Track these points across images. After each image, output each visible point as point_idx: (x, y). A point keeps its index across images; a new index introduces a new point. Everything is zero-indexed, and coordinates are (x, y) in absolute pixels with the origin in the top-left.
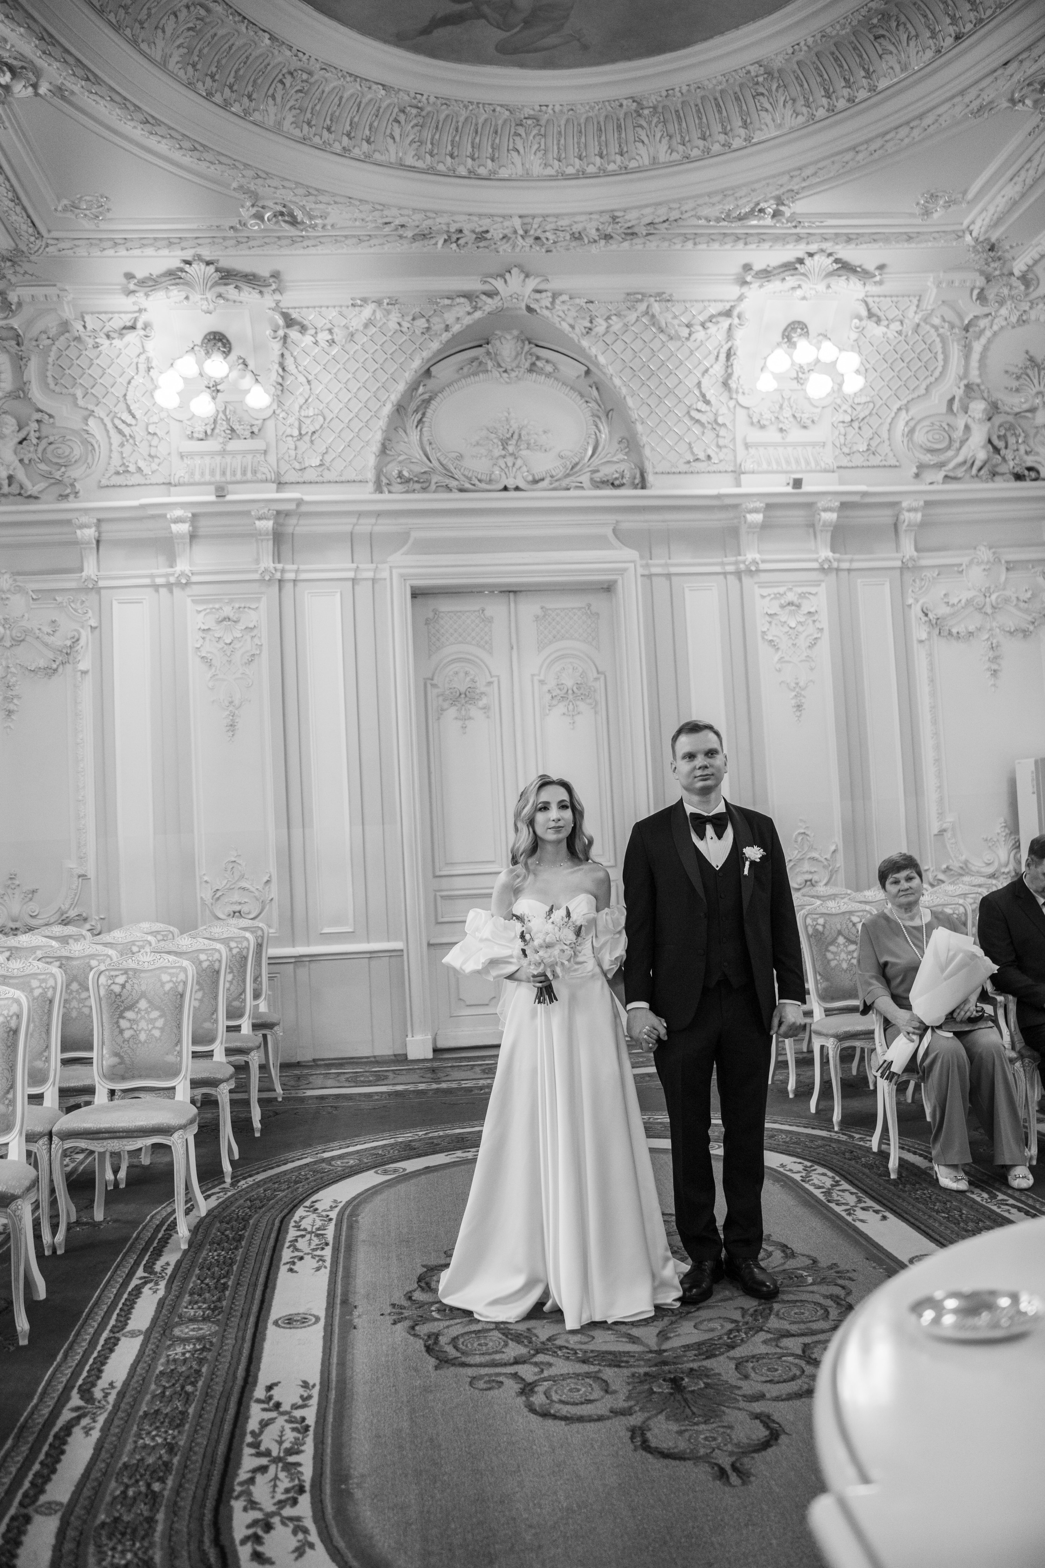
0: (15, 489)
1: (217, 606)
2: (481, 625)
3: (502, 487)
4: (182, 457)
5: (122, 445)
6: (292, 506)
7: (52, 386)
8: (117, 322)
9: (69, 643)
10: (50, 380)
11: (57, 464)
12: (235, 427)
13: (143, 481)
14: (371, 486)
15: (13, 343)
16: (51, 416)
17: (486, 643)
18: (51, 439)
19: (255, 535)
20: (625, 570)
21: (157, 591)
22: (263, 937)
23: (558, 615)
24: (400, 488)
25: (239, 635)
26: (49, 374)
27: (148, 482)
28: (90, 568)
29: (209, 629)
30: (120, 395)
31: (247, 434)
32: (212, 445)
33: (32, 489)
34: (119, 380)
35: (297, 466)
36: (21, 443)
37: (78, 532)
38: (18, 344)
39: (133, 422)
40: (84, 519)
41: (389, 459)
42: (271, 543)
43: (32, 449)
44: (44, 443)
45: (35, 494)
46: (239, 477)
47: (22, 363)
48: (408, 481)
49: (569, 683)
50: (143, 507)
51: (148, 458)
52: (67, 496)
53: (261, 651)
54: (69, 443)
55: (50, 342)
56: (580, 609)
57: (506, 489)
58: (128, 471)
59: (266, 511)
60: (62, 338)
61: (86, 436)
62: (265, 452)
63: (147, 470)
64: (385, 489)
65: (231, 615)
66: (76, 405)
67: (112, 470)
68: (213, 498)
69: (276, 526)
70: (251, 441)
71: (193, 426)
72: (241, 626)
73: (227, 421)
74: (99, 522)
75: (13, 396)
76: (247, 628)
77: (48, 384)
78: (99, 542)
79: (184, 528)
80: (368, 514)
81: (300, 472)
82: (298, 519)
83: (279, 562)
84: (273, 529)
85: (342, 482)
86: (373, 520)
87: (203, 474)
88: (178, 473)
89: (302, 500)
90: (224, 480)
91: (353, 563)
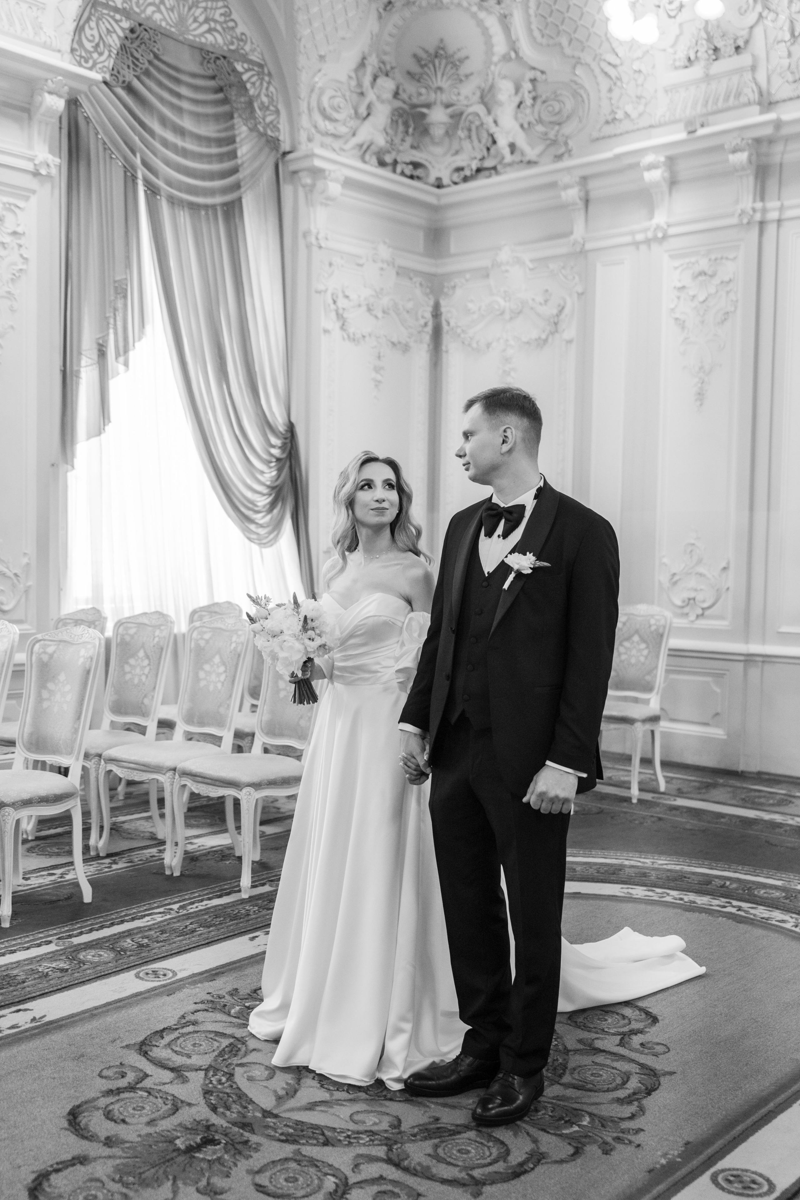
1: (693, 260)
4: (666, 91)
5: (610, 90)
6: (768, 131)
7: (539, 38)
9: (555, 311)
10: (537, 33)
11: (551, 122)
12: (718, 45)
13: (631, 127)
15: (492, 3)
16: (543, 72)
18: (544, 97)
19: (734, 171)
21: (638, 248)
25: (713, 291)
26: (534, 27)
27: (636, 126)
28: (579, 231)
29: (683, 287)
30: (602, 34)
31: (731, 50)
32: (697, 71)
33: (531, 153)
35: (789, 78)
36: (519, 106)
37: (563, 194)
38: (499, 3)
39: (616, 61)
40: (566, 179)
42: (752, 178)
43: (528, 111)
44: (539, 101)
45: (534, 158)
46: (720, 105)
47: (507, 21)
50: (618, 157)
51: (635, 100)
52: (562, 154)
53: (736, 308)
54: (559, 98)
58: (615, 119)
59: (739, 141)
61: (575, 87)
62: (753, 69)
63: (634, 115)
65: (707, 269)
66: (564, 54)
67: (601, 120)
68: (683, 135)
69: (754, 158)
70: (736, 58)
71: (675, 53)
72: (716, 281)
73: (709, 39)
74: (584, 179)
75: (506, 58)
76: (722, 282)
77: (534, 39)
78: (587, 202)
79: (658, 175)
81: (794, 86)
82: (785, 145)
83: (761, 200)
84: (751, 162)
87: (684, 108)
88: (660, 113)
89: (779, 120)
90: (704, 111)
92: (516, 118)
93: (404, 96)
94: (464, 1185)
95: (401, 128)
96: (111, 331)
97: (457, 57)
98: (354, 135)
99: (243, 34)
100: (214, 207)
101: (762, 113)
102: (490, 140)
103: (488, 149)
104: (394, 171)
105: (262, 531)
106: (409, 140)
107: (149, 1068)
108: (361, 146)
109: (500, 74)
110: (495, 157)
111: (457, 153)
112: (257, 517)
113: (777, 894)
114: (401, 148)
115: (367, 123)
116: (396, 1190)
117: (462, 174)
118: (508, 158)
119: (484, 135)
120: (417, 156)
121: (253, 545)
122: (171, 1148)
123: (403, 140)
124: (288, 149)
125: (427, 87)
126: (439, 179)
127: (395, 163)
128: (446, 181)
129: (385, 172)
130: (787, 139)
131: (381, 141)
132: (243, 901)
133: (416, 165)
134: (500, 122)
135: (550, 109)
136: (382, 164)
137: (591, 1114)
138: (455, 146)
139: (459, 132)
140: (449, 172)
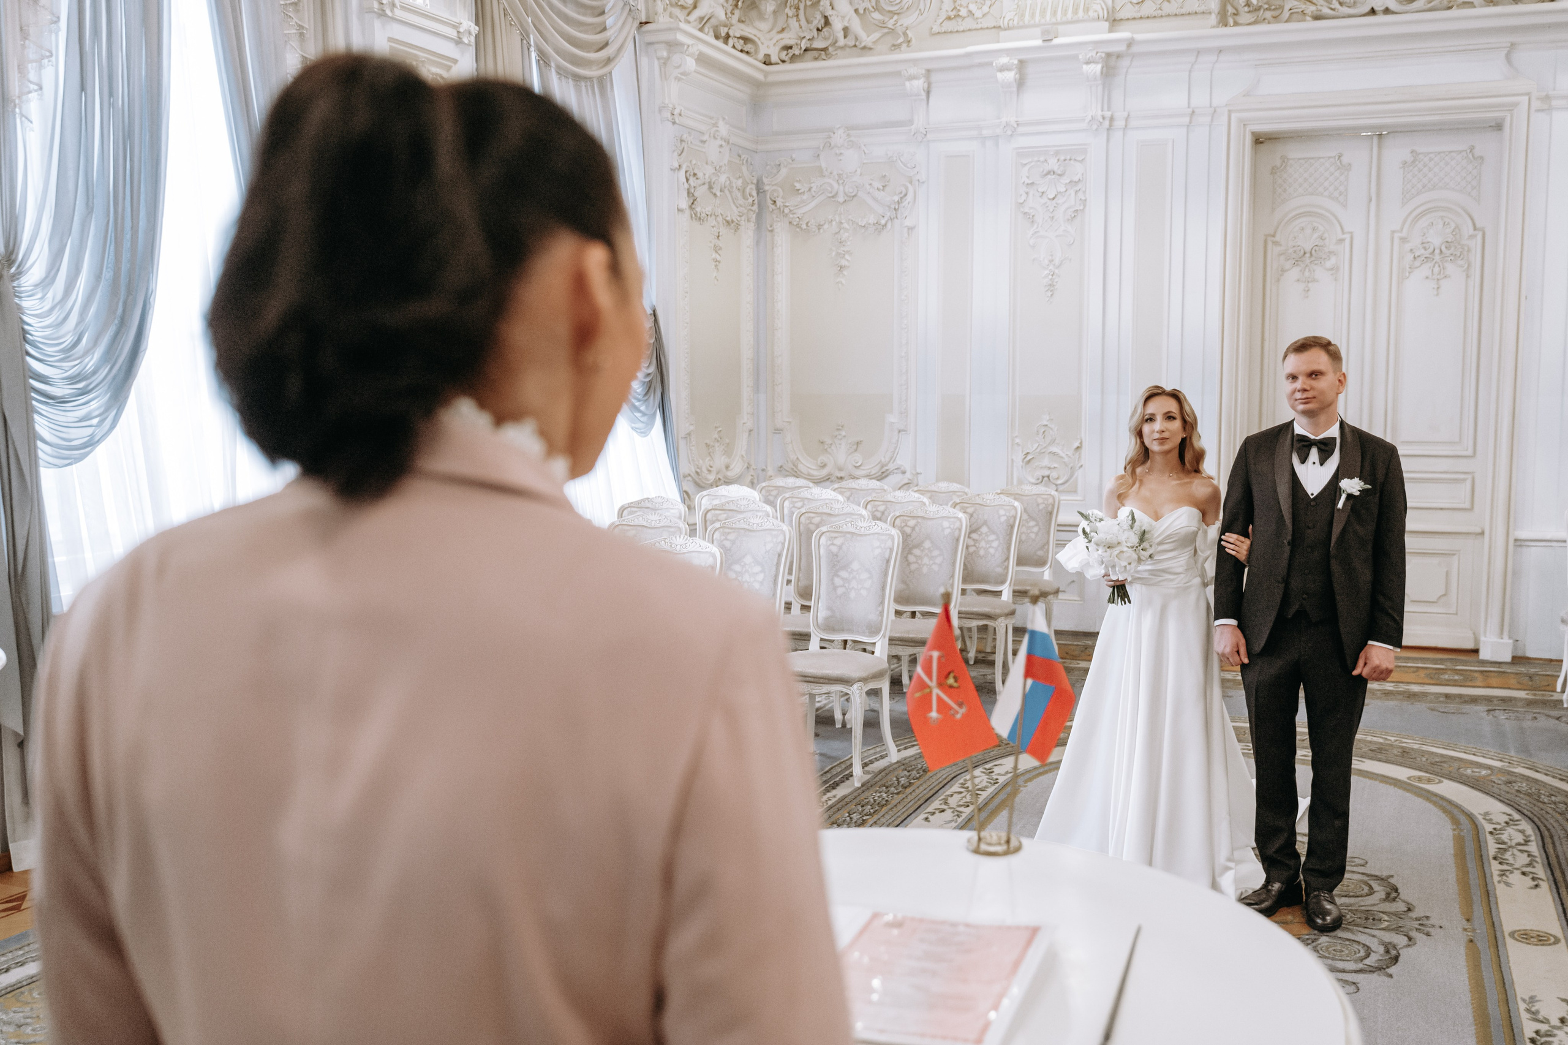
1: (1043, 159)
2: (1337, 174)
3: (1367, 9)
6: (1122, 48)
9: (896, 198)
11: (889, 11)
13: (974, 26)
14: (1213, 19)
17: (1341, 194)
19: (1084, 81)
20: (1516, 105)
21: (984, 143)
22: (1053, 506)
23: (1431, 160)
24: (1250, 18)
25: (1063, 189)
27: (979, 26)
28: (918, 120)
29: (1033, 184)
33: (867, 39)
35: (1135, 1)
37: (907, 84)
40: (913, 71)
42: (1100, 88)
45: (870, 45)
46: (1070, 16)
48: (1258, 9)
49: (1436, 241)
50: (968, 55)
52: (900, 45)
53: (1085, 206)
56: (1461, 152)
57: (1373, 12)
58: (958, 16)
59: (1094, 54)
63: (978, 14)
64: (1231, 21)
65: (1055, 169)
67: (943, 16)
68: (1038, 42)
69: (1105, 70)
72: (1066, 180)
74: (929, 73)
76: (1071, 182)
78: (928, 93)
79: (1010, 76)
80: (1208, 51)
81: (1137, 7)
82: (1132, 60)
83: (1109, 109)
84: (1102, 73)
85: (1182, 15)
86: (1214, 58)
87: (1033, 15)
88: (1009, 16)
89: (1133, 39)
90: (1054, 20)
91: (1189, 107)
92: (852, 3)
98: (695, 7)
100: (590, 79)
101: (1111, 31)
102: (823, 21)
103: (818, 30)
104: (728, 44)
105: (643, 419)
106: (737, 12)
108: (701, 19)
110: (825, 39)
111: (783, 30)
114: (732, 21)
117: (791, 52)
119: (819, 16)
120: (748, 31)
123: (734, 13)
124: (644, 20)
126: (767, 56)
127: (728, 36)
128: (774, 58)
129: (719, 44)
130: (1135, 56)
131: (721, 15)
133: (746, 40)
134: (836, 5)
136: (718, 36)
138: (781, 24)
139: (787, 10)
140: (777, 49)
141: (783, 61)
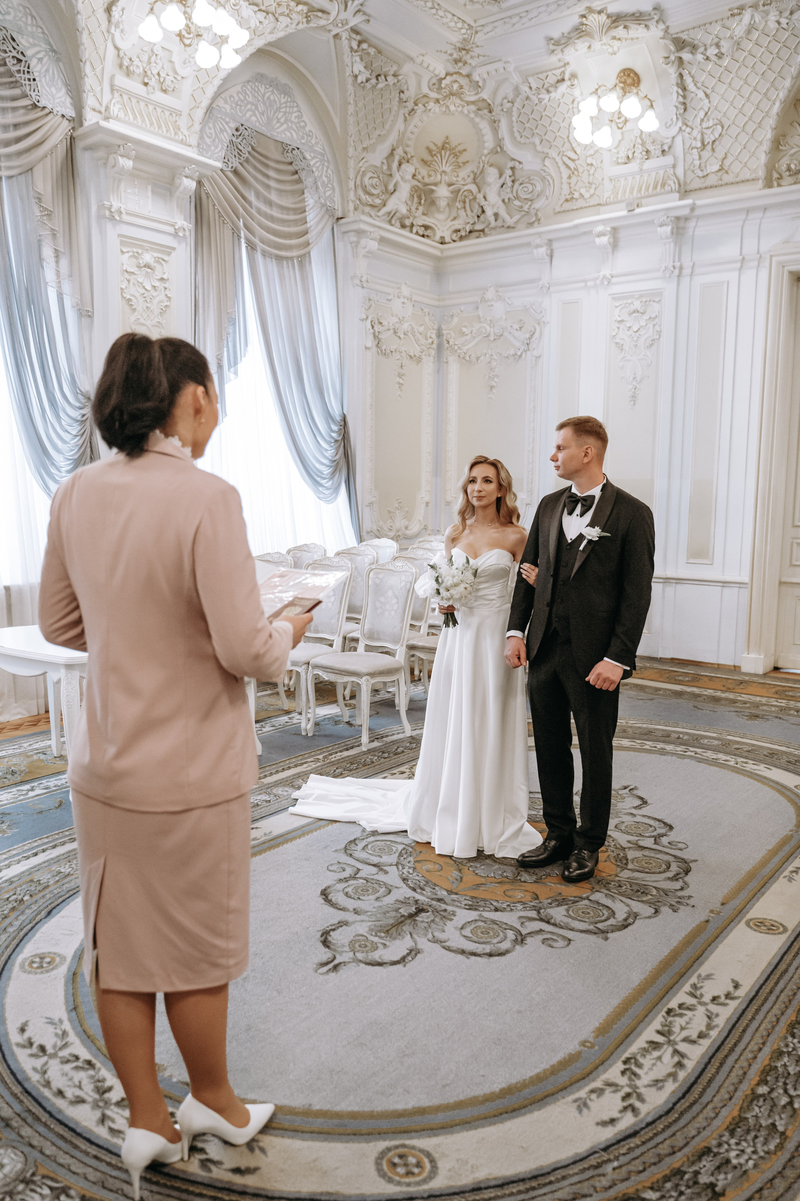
0: (500, 223)
1: (629, 301)
4: (611, 180)
6: (686, 212)
7: (518, 138)
8: (552, 79)
9: (528, 336)
10: (517, 135)
11: (525, 199)
12: (649, 149)
13: (584, 205)
14: (760, 183)
15: (486, 111)
16: (520, 163)
18: (520, 181)
19: (660, 239)
21: (589, 292)
24: (791, 180)
25: (643, 324)
26: (515, 130)
27: (588, 205)
28: (546, 278)
29: (622, 321)
30: (565, 137)
31: (659, 152)
32: (633, 167)
33: (510, 221)
34: (562, 125)
35: (701, 174)
36: (502, 187)
37: (535, 251)
38: (490, 112)
39: (575, 157)
40: (538, 241)
41: (782, 154)
42: (672, 245)
43: (509, 190)
44: (517, 184)
45: (512, 225)
46: (651, 191)
47: (496, 125)
48: (797, 172)
50: (576, 226)
51: (587, 185)
52: (533, 222)
53: (660, 336)
54: (532, 182)
55: (510, 105)
58: (573, 198)
59: (665, 218)
60: (518, 100)
61: (544, 174)
62: (674, 166)
63: (587, 195)
64: (775, 184)
65: (639, 309)
66: (536, 151)
67: (563, 198)
68: (624, 213)
69: (675, 230)
70: (662, 158)
71: (618, 153)
72: (646, 317)
73: (643, 144)
74: (550, 242)
75: (494, 152)
76: (650, 318)
77: (515, 138)
78: (551, 257)
79: (604, 240)
80: (755, 209)
81: (703, 180)
82: (697, 222)
83: (679, 260)
84: (672, 233)
85: (737, 183)
86: (761, 215)
87: (624, 193)
88: (606, 195)
89: (694, 204)
90: (639, 195)
91: (741, 254)
92: (499, 195)
93: (419, 177)
94: (595, 933)
95: (416, 200)
96: (225, 349)
97: (457, 149)
98: (384, 205)
99: (310, 131)
101: (681, 199)
102: (480, 210)
103: (478, 217)
104: (411, 231)
105: (327, 492)
106: (421, 208)
107: (359, 865)
108: (389, 213)
109: (488, 162)
110: (484, 223)
111: (455, 218)
112: (323, 482)
113: (716, 742)
114: (416, 215)
115: (394, 196)
116: (555, 937)
117: (459, 234)
118: (493, 224)
119: (477, 207)
120: (428, 221)
121: (321, 502)
122: (399, 915)
123: (417, 209)
124: (339, 216)
125: (435, 171)
126: (442, 238)
127: (412, 225)
128: (447, 239)
129: (405, 232)
130: (698, 217)
131: (404, 210)
132: (365, 753)
133: (426, 227)
134: (488, 197)
135: (526, 189)
136: (403, 226)
137: (655, 888)
138: (454, 214)
139: (457, 204)
140: (449, 232)
141: (454, 241)
